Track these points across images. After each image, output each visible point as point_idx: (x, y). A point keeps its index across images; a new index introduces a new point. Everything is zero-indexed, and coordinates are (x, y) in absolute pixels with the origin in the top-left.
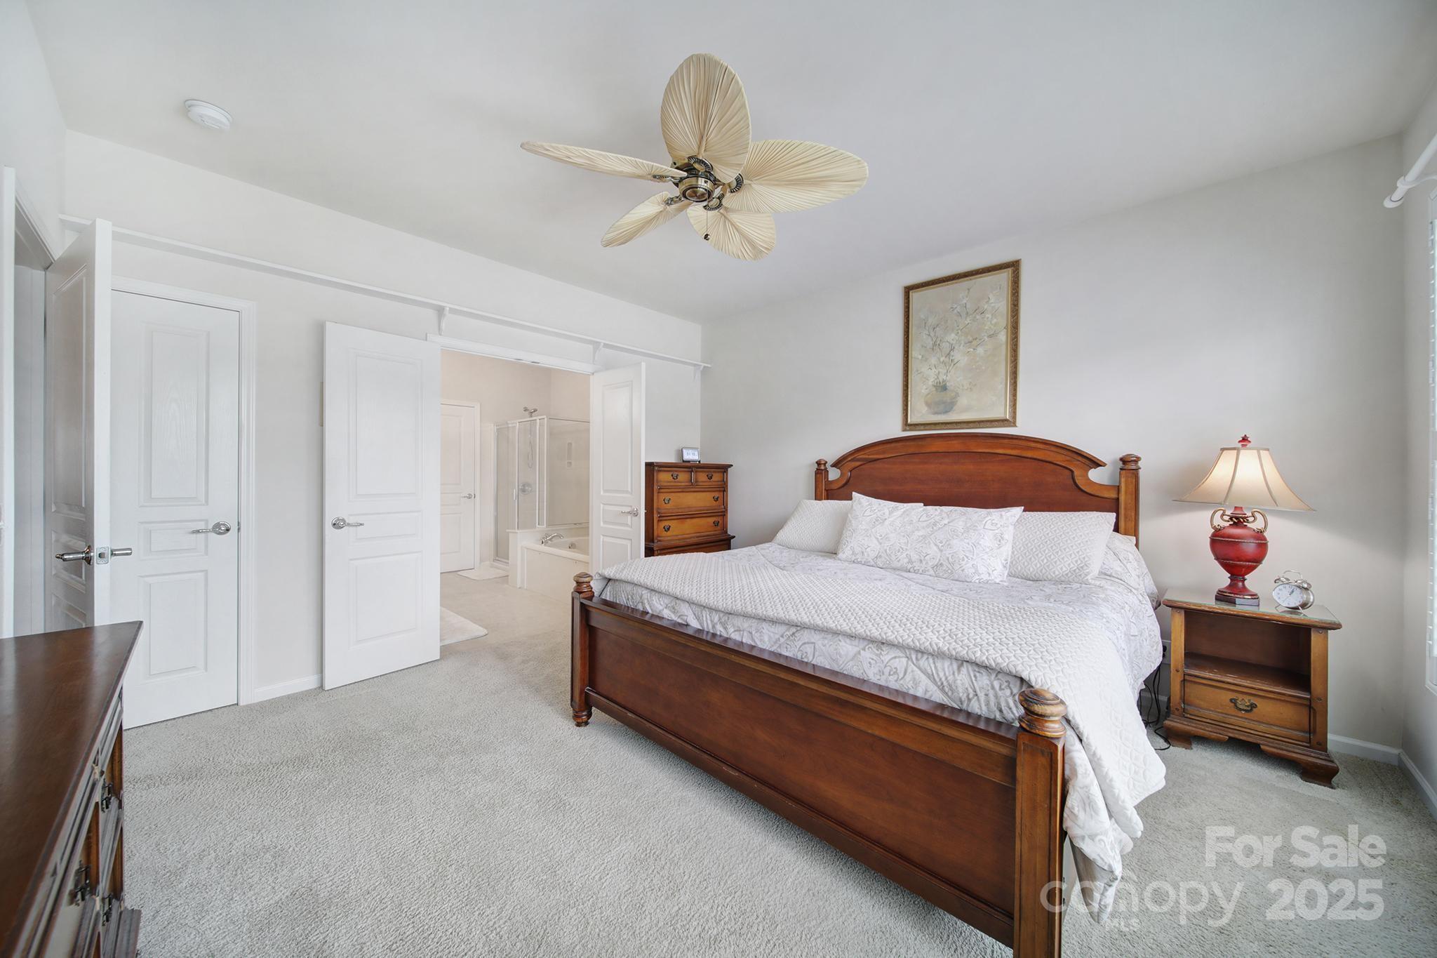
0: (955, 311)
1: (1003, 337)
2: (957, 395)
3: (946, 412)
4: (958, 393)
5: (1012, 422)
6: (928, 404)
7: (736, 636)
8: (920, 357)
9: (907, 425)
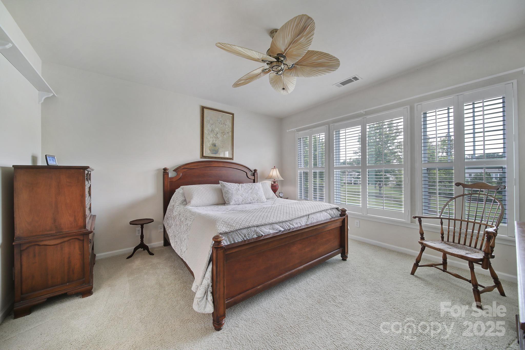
0: (218, 122)
1: (230, 134)
2: (219, 149)
3: (215, 154)
4: (219, 148)
5: (232, 159)
6: (210, 150)
7: (296, 226)
8: (207, 133)
9: (202, 156)
